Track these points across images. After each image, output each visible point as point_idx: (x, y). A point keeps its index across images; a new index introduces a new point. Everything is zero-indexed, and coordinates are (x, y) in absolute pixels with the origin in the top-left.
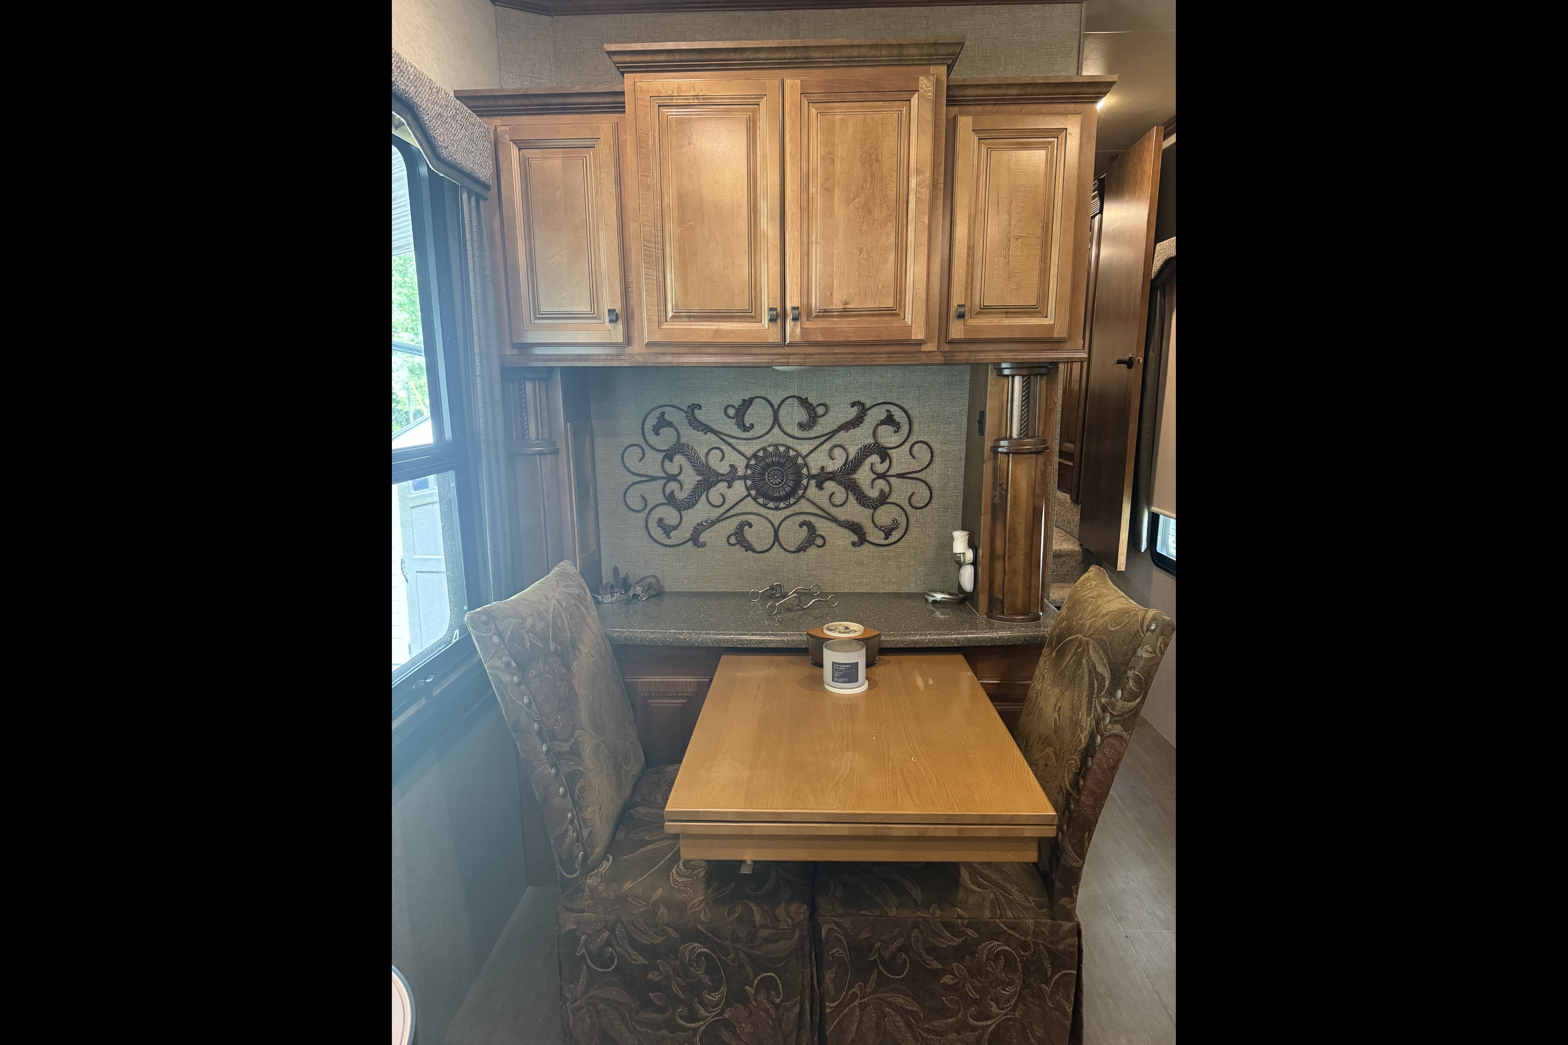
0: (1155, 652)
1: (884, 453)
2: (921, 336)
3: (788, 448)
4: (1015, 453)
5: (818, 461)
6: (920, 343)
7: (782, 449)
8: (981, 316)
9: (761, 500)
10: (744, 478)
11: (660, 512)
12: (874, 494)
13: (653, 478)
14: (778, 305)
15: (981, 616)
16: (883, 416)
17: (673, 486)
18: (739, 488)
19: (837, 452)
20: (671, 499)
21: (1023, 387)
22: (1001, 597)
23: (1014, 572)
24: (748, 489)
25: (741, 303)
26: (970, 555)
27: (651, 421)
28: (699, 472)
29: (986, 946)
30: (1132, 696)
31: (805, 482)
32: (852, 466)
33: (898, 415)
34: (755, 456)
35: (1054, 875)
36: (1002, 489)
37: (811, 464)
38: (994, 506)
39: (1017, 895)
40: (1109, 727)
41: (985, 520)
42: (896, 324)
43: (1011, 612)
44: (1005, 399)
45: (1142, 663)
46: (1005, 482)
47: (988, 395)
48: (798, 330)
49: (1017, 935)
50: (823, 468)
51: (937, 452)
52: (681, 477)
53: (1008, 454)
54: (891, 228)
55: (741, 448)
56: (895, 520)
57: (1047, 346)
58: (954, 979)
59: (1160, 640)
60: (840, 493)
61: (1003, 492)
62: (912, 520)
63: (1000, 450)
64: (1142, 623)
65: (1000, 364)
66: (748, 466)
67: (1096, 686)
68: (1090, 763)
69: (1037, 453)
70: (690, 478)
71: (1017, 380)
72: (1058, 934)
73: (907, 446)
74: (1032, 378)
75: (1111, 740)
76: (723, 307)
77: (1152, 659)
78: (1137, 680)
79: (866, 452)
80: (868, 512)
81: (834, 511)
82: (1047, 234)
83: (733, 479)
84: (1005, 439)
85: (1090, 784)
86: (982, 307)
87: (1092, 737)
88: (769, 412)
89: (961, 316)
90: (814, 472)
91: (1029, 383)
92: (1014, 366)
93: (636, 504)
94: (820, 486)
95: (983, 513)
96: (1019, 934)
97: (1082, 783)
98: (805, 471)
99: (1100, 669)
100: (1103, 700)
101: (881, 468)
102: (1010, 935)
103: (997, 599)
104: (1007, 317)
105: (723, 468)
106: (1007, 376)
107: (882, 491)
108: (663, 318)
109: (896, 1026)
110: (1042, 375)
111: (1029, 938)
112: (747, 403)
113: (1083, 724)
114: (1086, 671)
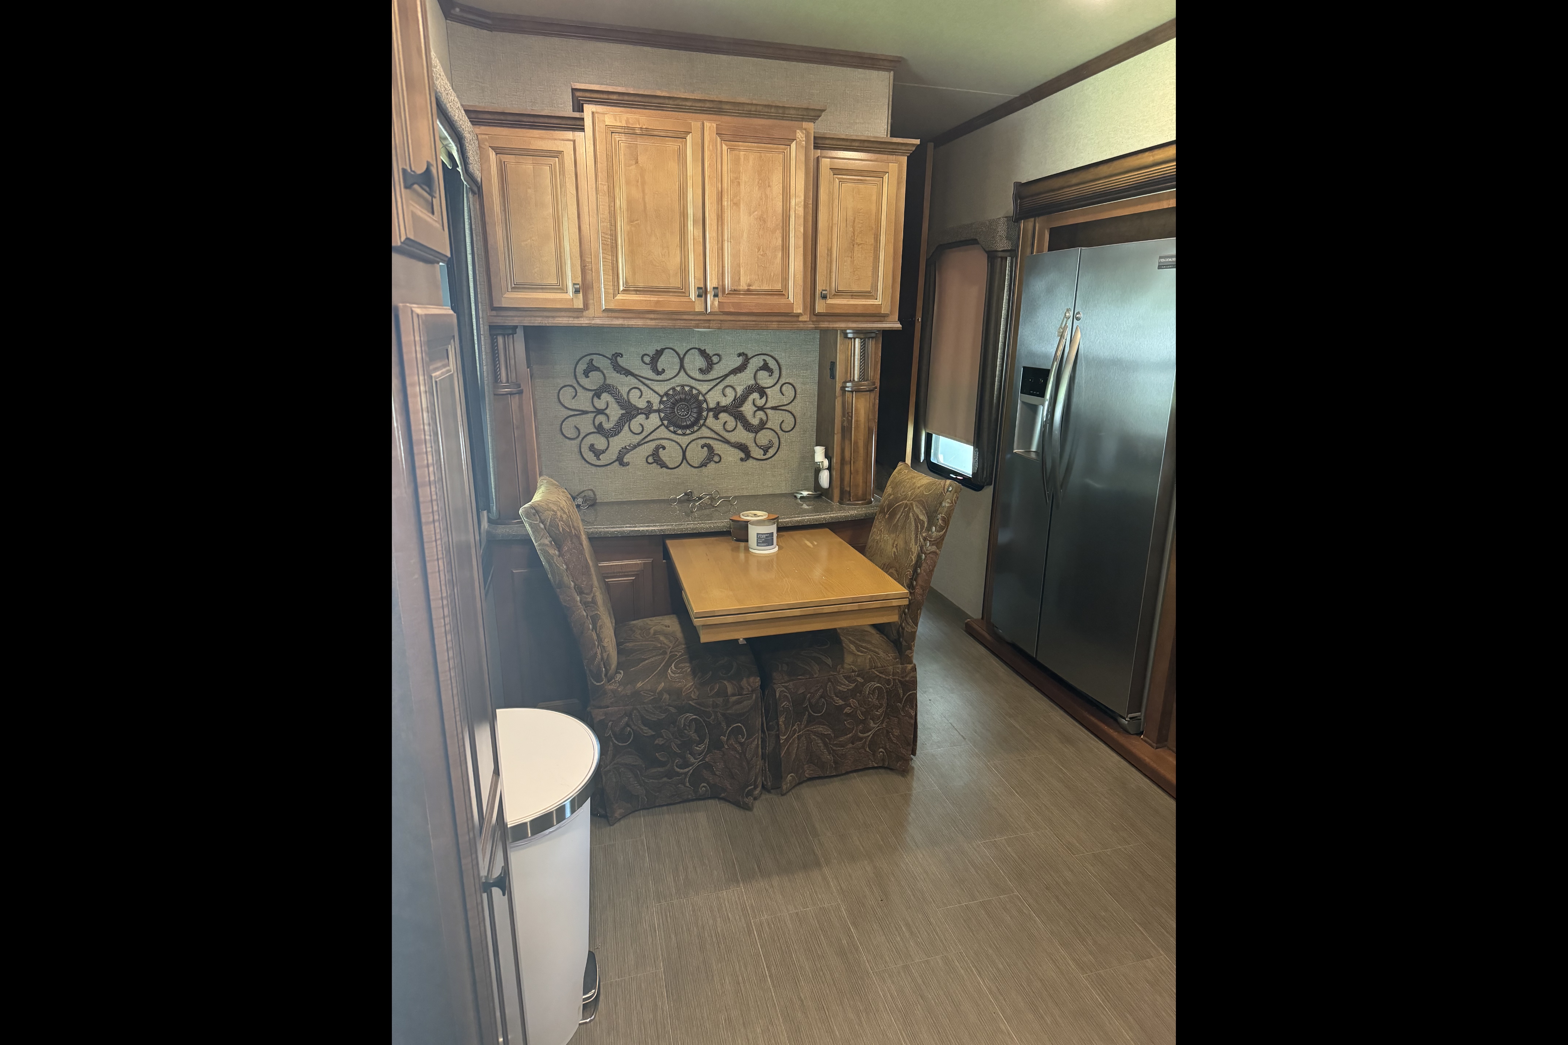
0: (952, 503)
1: (762, 392)
2: (800, 311)
3: (692, 388)
4: (858, 391)
5: (714, 398)
6: (798, 315)
7: (687, 389)
8: (836, 297)
9: (672, 428)
10: (658, 411)
11: (591, 439)
12: (755, 422)
13: (585, 412)
14: (702, 285)
15: (835, 504)
16: (762, 363)
17: (601, 418)
18: (655, 419)
19: (729, 391)
20: (600, 429)
21: (861, 346)
22: (848, 489)
23: (857, 472)
24: (661, 420)
25: (675, 282)
26: (826, 463)
27: (582, 367)
28: (622, 407)
29: (868, 686)
30: (942, 528)
31: (705, 414)
32: (740, 401)
33: (772, 364)
34: (666, 394)
35: (902, 636)
36: (849, 416)
37: (709, 400)
38: (843, 428)
39: (882, 654)
40: (929, 548)
41: (837, 438)
42: (783, 301)
43: (855, 499)
44: (850, 354)
45: (946, 509)
46: (850, 411)
47: (838, 351)
48: (716, 303)
49: (884, 677)
50: (718, 403)
51: (798, 391)
52: (607, 412)
53: (852, 392)
54: (778, 234)
55: (656, 389)
56: (770, 441)
57: (878, 319)
58: (851, 709)
59: (955, 496)
60: (731, 422)
61: (849, 418)
62: (782, 440)
63: (847, 389)
64: (944, 487)
65: (846, 330)
66: (661, 402)
67: (919, 527)
68: (919, 571)
69: (870, 391)
70: (615, 412)
71: (857, 340)
72: (906, 672)
73: (778, 386)
74: (867, 340)
75: (931, 555)
76: (662, 285)
77: (950, 506)
78: (943, 519)
79: (749, 390)
80: (752, 435)
81: (727, 435)
82: (877, 243)
83: (650, 413)
84: (850, 381)
85: (920, 582)
86: (836, 291)
87: (919, 557)
88: (677, 360)
89: (824, 297)
90: (712, 405)
91: (864, 344)
92: (855, 331)
93: (571, 433)
94: (716, 417)
95: (836, 432)
96: (885, 675)
97: (915, 583)
98: (705, 405)
99: (921, 517)
100: (924, 535)
101: (761, 402)
102: (881, 677)
103: (846, 491)
104: (852, 299)
105: (642, 404)
106: (851, 338)
107: (761, 419)
108: (616, 291)
109: (818, 745)
110: (872, 338)
111: (890, 677)
112: (659, 353)
113: (913, 550)
114: (913, 520)
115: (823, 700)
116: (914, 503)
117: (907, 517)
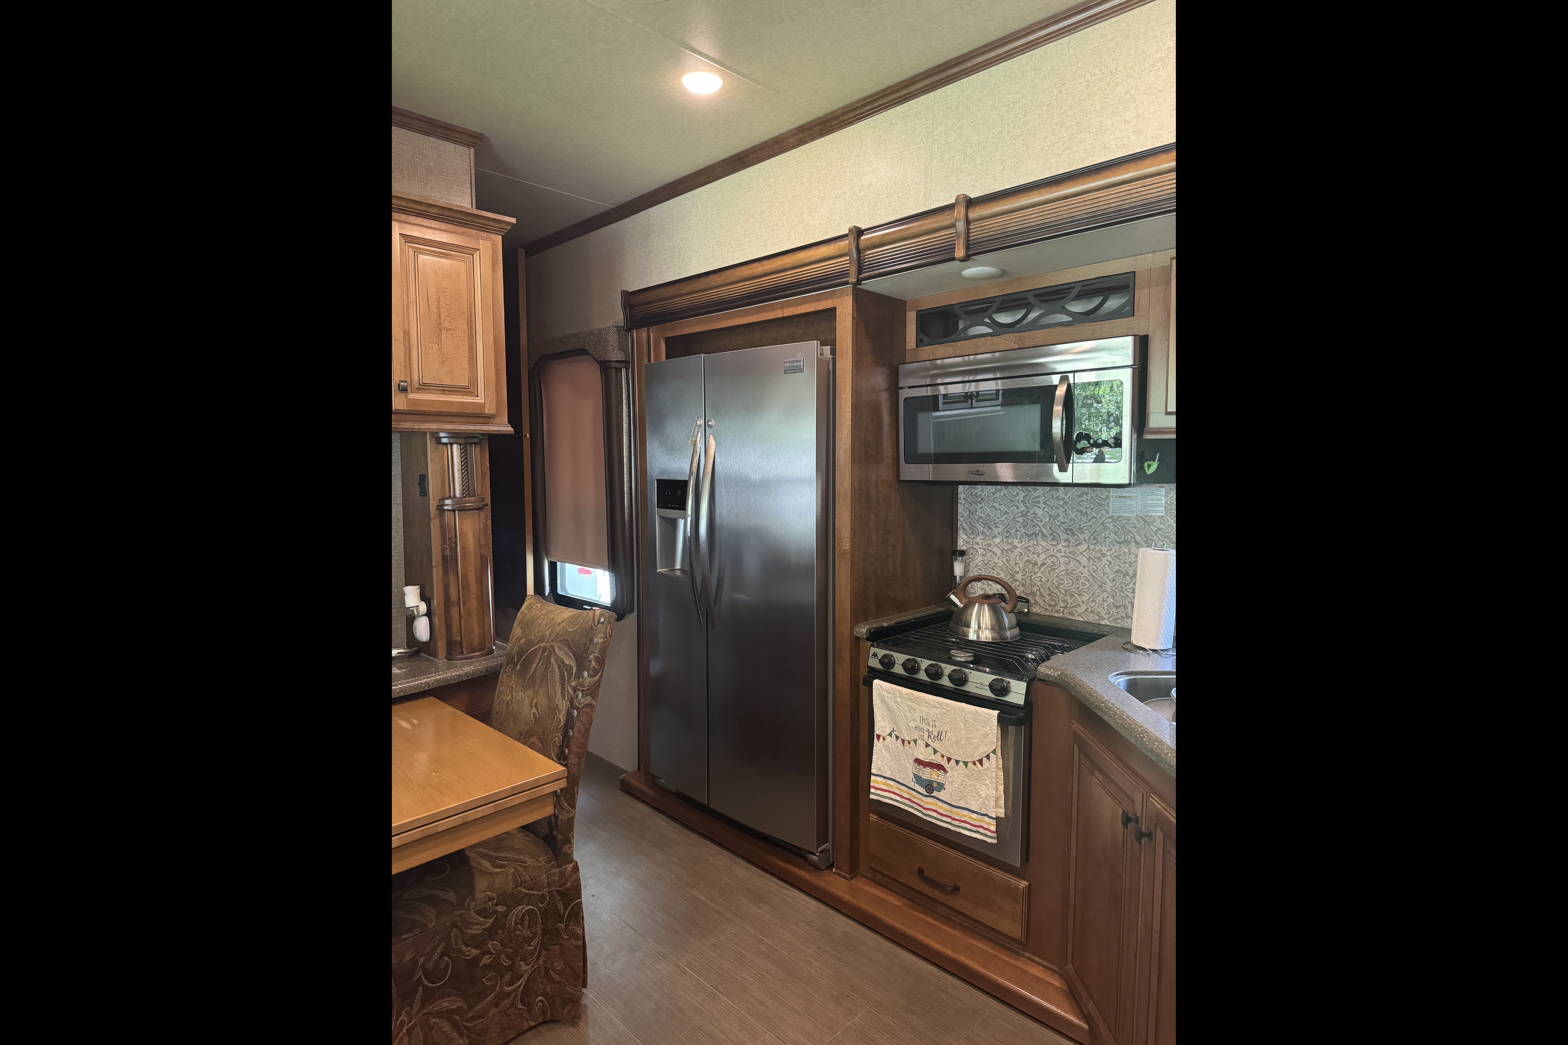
0: (606, 637)
4: (461, 510)
8: (420, 391)
15: (441, 661)
21: (461, 454)
22: (459, 639)
23: (469, 615)
26: (423, 607)
29: (513, 914)
30: (596, 672)
35: (555, 832)
36: (452, 542)
38: (444, 558)
39: (530, 861)
40: (583, 700)
41: (437, 572)
43: (469, 651)
44: (446, 463)
45: (599, 646)
46: (453, 536)
47: (429, 461)
49: (535, 892)
53: (453, 511)
57: (480, 420)
58: (490, 958)
59: (609, 628)
61: (453, 545)
63: (446, 508)
64: (594, 619)
65: (437, 433)
67: (566, 675)
68: (571, 733)
69: (479, 509)
71: (455, 446)
72: (565, 876)
74: (468, 446)
75: (585, 710)
77: (605, 642)
78: (597, 660)
82: (471, 330)
84: (450, 498)
85: (574, 748)
86: (421, 383)
87: (569, 714)
89: (404, 390)
91: (466, 450)
92: (451, 435)
95: (434, 565)
96: (536, 890)
97: (567, 751)
99: (567, 662)
100: (573, 684)
102: (531, 895)
103: (456, 641)
104: (443, 394)
106: (446, 444)
109: (442, 1032)
110: (476, 444)
111: (545, 890)
113: (560, 707)
114: (556, 666)
115: (446, 959)
116: (555, 644)
117: (548, 664)
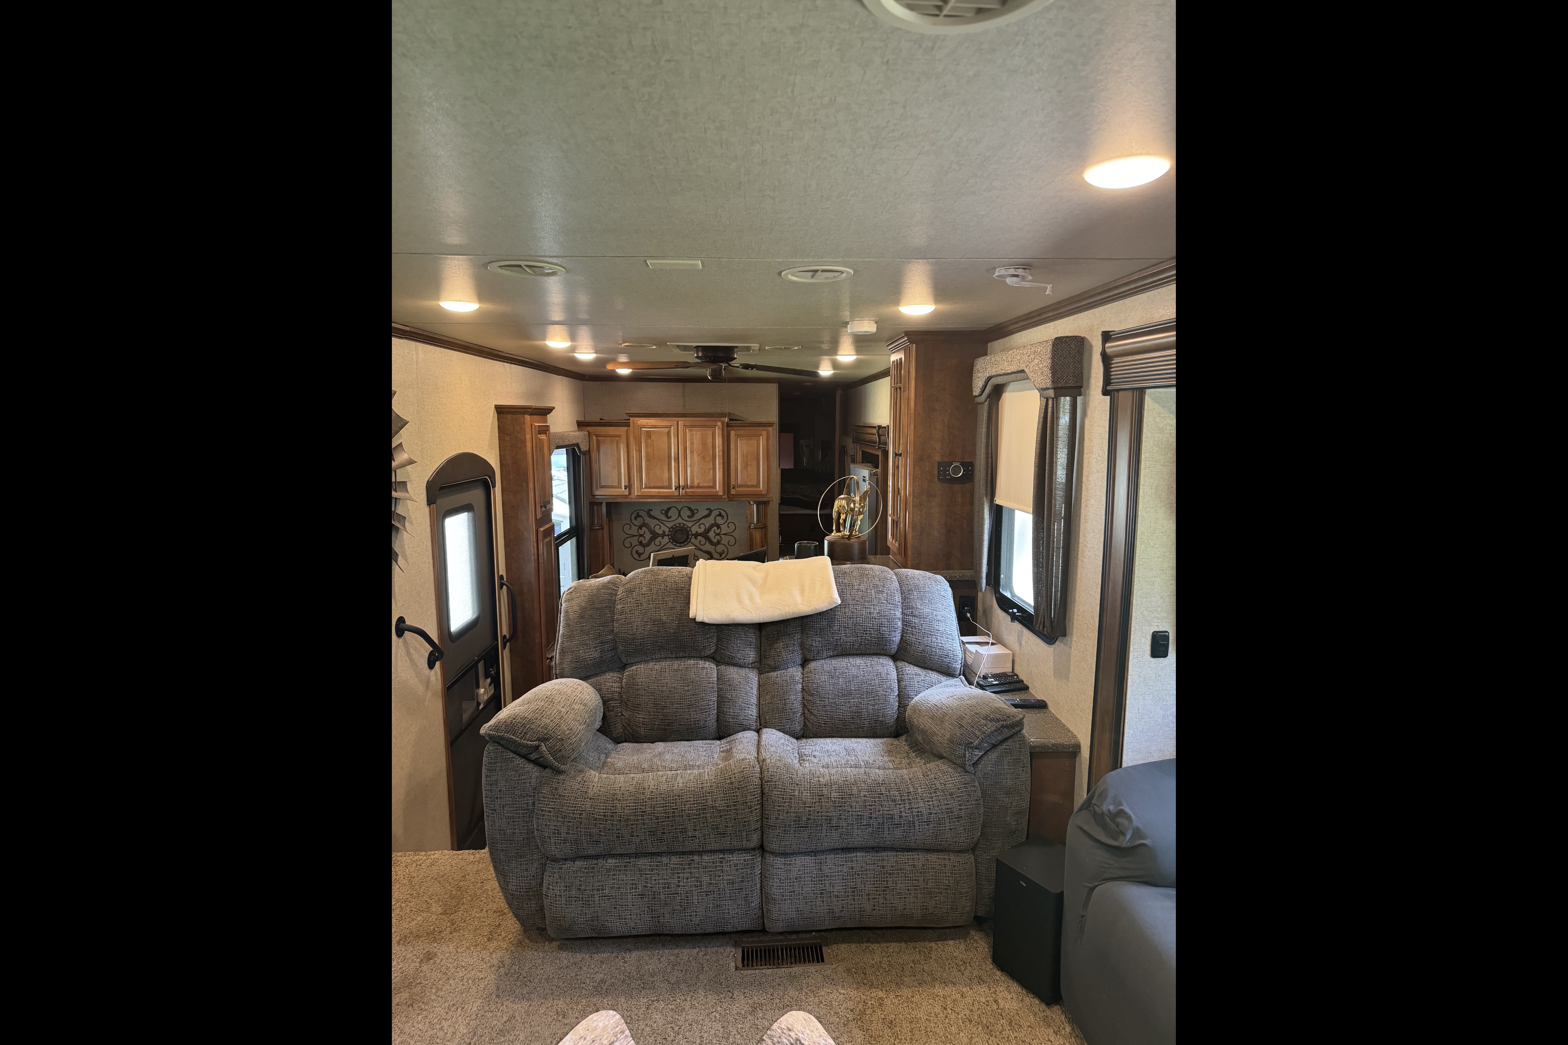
1: (718, 527)
2: (721, 494)
3: (684, 524)
4: (755, 528)
5: (694, 529)
6: (721, 496)
7: (682, 525)
8: (740, 488)
9: (674, 543)
10: (668, 535)
11: (637, 548)
12: (715, 541)
13: (635, 536)
14: (677, 485)
16: (718, 513)
17: (641, 539)
18: (666, 539)
19: (702, 526)
20: (641, 543)
24: (669, 539)
25: (666, 484)
27: (634, 515)
28: (651, 534)
31: (690, 537)
32: (708, 531)
33: (723, 513)
34: (672, 527)
37: (692, 530)
38: (750, 545)
42: (714, 490)
46: (753, 537)
48: (684, 492)
50: (697, 532)
51: (737, 526)
52: (644, 535)
53: (753, 529)
54: (711, 463)
55: (667, 525)
56: (723, 550)
57: (762, 496)
60: (703, 541)
61: (752, 541)
62: (729, 550)
63: (751, 527)
66: (669, 531)
69: (762, 528)
70: (648, 536)
73: (726, 524)
76: (660, 485)
79: (712, 526)
80: (714, 547)
81: (701, 547)
83: (664, 536)
84: (753, 523)
86: (740, 486)
88: (677, 512)
89: (734, 488)
90: (694, 533)
91: (758, 506)
93: (628, 545)
94: (696, 538)
98: (690, 533)
101: (718, 531)
104: (748, 488)
105: (660, 532)
107: (718, 540)
108: (641, 488)
110: (763, 504)
112: (669, 509)
